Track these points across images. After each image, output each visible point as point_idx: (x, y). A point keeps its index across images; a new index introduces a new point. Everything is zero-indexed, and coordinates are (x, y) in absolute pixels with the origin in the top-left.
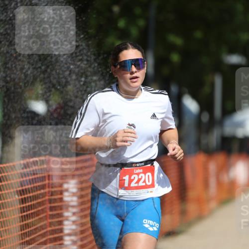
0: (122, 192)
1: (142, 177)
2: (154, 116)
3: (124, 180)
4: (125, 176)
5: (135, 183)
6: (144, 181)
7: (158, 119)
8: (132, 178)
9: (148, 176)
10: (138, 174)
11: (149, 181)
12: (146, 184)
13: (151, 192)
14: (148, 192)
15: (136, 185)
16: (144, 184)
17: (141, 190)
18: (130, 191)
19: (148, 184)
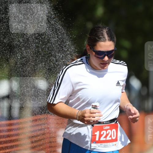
0: (94, 145)
1: (109, 132)
2: (118, 83)
3: (96, 135)
4: (96, 132)
5: (104, 138)
6: (111, 136)
7: (121, 86)
8: (102, 133)
9: (114, 131)
10: (106, 130)
11: (114, 136)
12: (112, 138)
13: (115, 145)
14: (113, 145)
15: (105, 139)
16: (110, 138)
17: (108, 143)
18: (99, 144)
19: (114, 138)
